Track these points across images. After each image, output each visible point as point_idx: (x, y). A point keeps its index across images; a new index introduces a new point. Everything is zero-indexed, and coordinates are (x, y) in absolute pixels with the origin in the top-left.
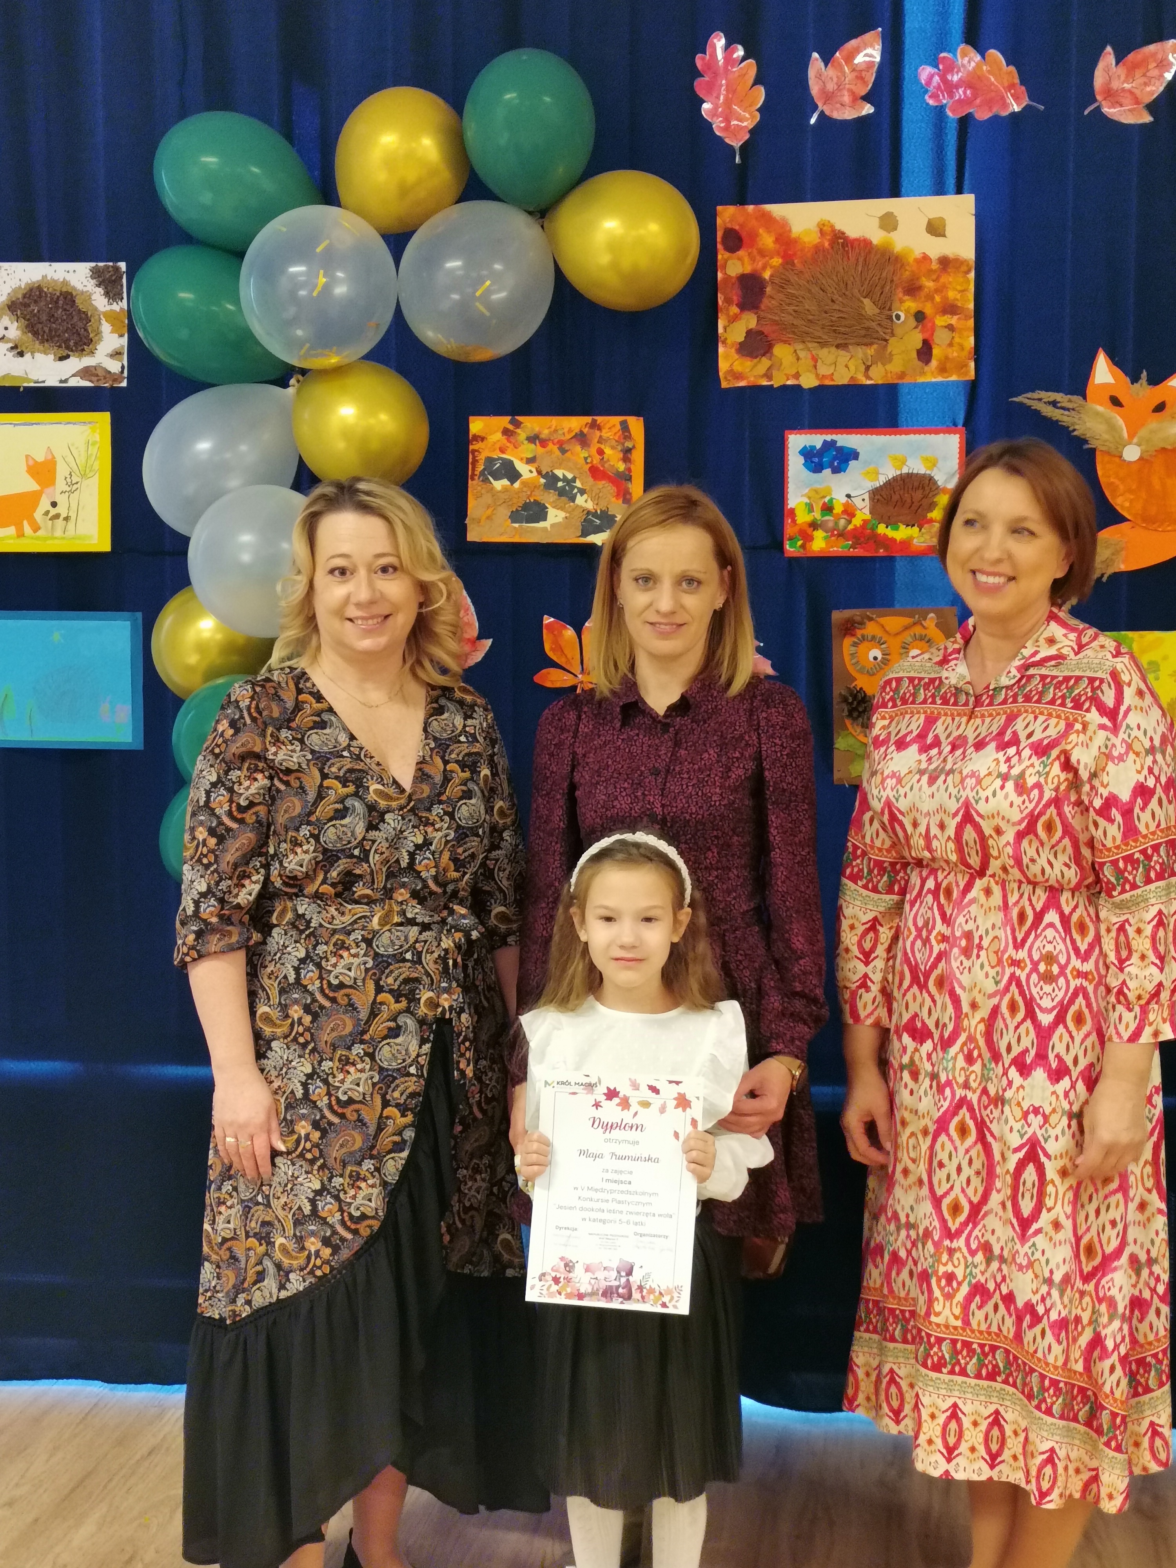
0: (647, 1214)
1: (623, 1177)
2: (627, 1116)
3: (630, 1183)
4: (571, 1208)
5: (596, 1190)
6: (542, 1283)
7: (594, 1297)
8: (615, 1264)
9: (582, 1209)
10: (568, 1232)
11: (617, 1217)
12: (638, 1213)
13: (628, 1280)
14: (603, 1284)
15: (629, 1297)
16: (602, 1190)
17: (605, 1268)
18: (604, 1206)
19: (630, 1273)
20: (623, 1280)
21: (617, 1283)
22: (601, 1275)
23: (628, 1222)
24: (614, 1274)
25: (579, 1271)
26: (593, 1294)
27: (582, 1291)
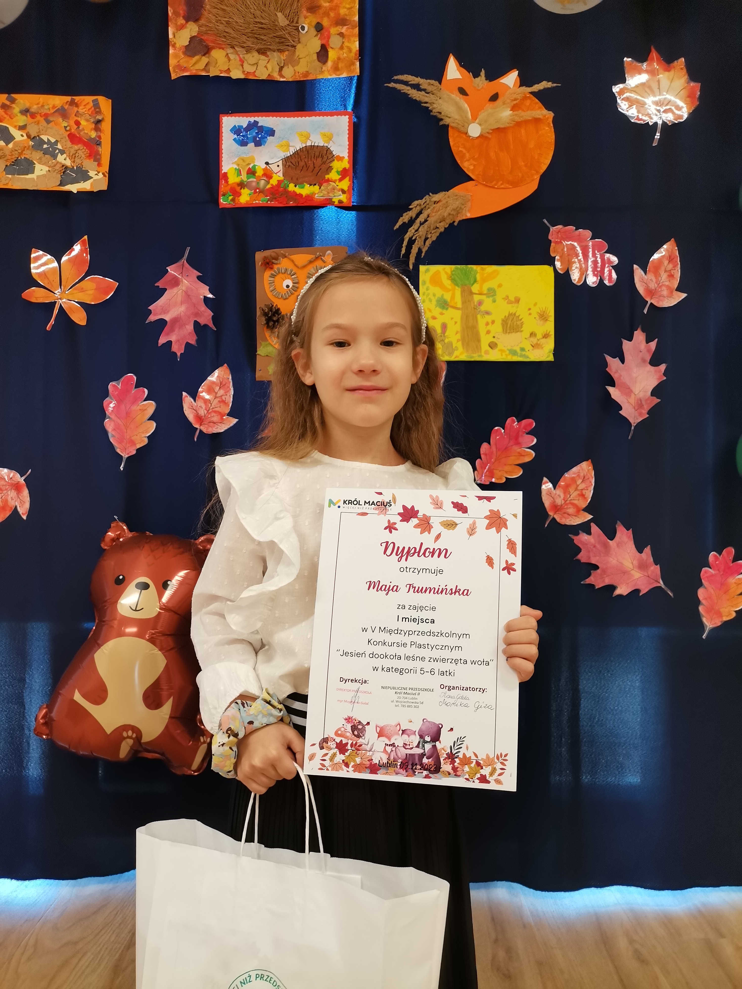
0: (456, 661)
1: (424, 615)
2: (428, 540)
3: (433, 621)
4: (358, 655)
5: (390, 632)
6: (324, 751)
7: (391, 770)
8: (416, 726)
9: (373, 655)
10: (356, 685)
11: (418, 664)
12: (443, 660)
13: (434, 747)
14: (403, 752)
15: (436, 769)
16: (398, 632)
17: (404, 732)
18: (401, 651)
19: (436, 737)
20: (428, 747)
21: (419, 751)
22: (399, 741)
23: (432, 672)
24: (416, 739)
25: (370, 734)
26: (389, 765)
27: (376, 761)
